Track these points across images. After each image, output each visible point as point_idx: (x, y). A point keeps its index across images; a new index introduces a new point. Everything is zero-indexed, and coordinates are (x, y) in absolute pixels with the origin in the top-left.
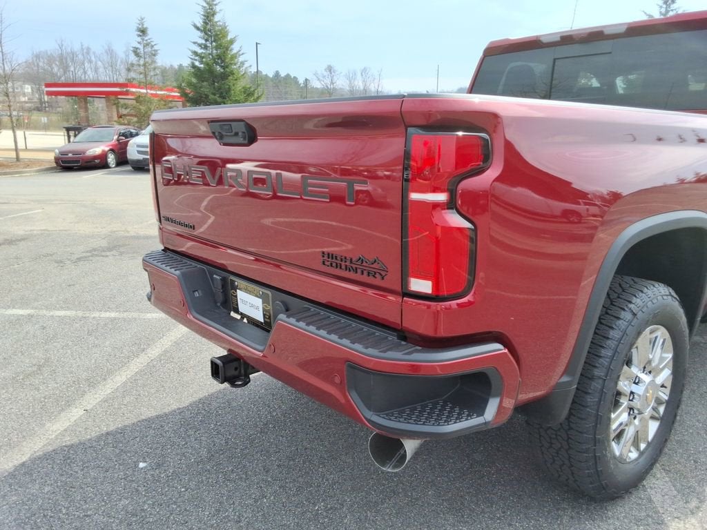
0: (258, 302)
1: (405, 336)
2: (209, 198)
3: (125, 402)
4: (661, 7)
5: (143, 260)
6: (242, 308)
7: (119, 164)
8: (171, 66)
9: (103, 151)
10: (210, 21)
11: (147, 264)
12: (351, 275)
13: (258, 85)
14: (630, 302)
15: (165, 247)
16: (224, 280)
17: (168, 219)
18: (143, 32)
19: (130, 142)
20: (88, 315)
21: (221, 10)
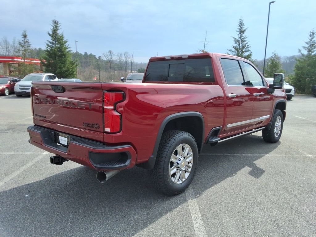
0: (66, 139)
1: (105, 144)
2: (51, 108)
3: (19, 180)
4: (239, 35)
5: (28, 129)
6: (61, 142)
7: (10, 94)
8: (35, 48)
9: (3, 88)
10: (55, 33)
11: (29, 130)
12: (91, 128)
13: (76, 61)
14: (174, 137)
15: (35, 125)
16: (55, 134)
17: (36, 115)
18: (25, 36)
19: (16, 84)
20: (2, 153)
21: (60, 29)
